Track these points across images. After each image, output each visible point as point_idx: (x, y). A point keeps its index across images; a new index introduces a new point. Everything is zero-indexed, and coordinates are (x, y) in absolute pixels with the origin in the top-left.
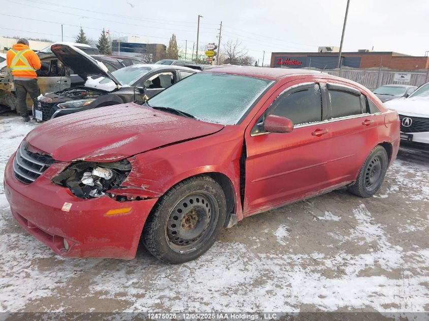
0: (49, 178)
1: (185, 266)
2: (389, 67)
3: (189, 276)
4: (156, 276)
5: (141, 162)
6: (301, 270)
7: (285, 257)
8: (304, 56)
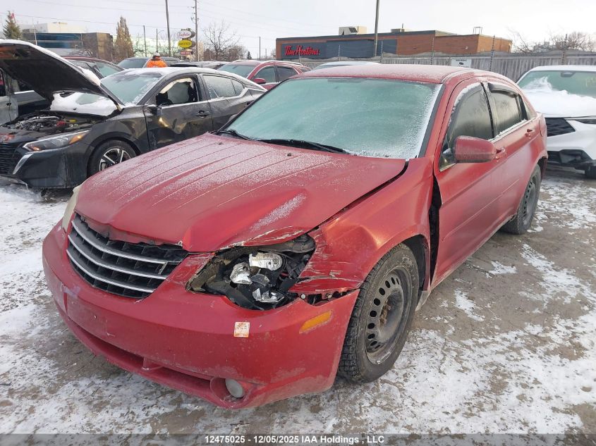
0: (181, 283)
1: (383, 382)
2: (443, 52)
3: (401, 397)
4: (357, 407)
5: (329, 237)
6: (532, 354)
7: (497, 339)
8: (322, 41)
